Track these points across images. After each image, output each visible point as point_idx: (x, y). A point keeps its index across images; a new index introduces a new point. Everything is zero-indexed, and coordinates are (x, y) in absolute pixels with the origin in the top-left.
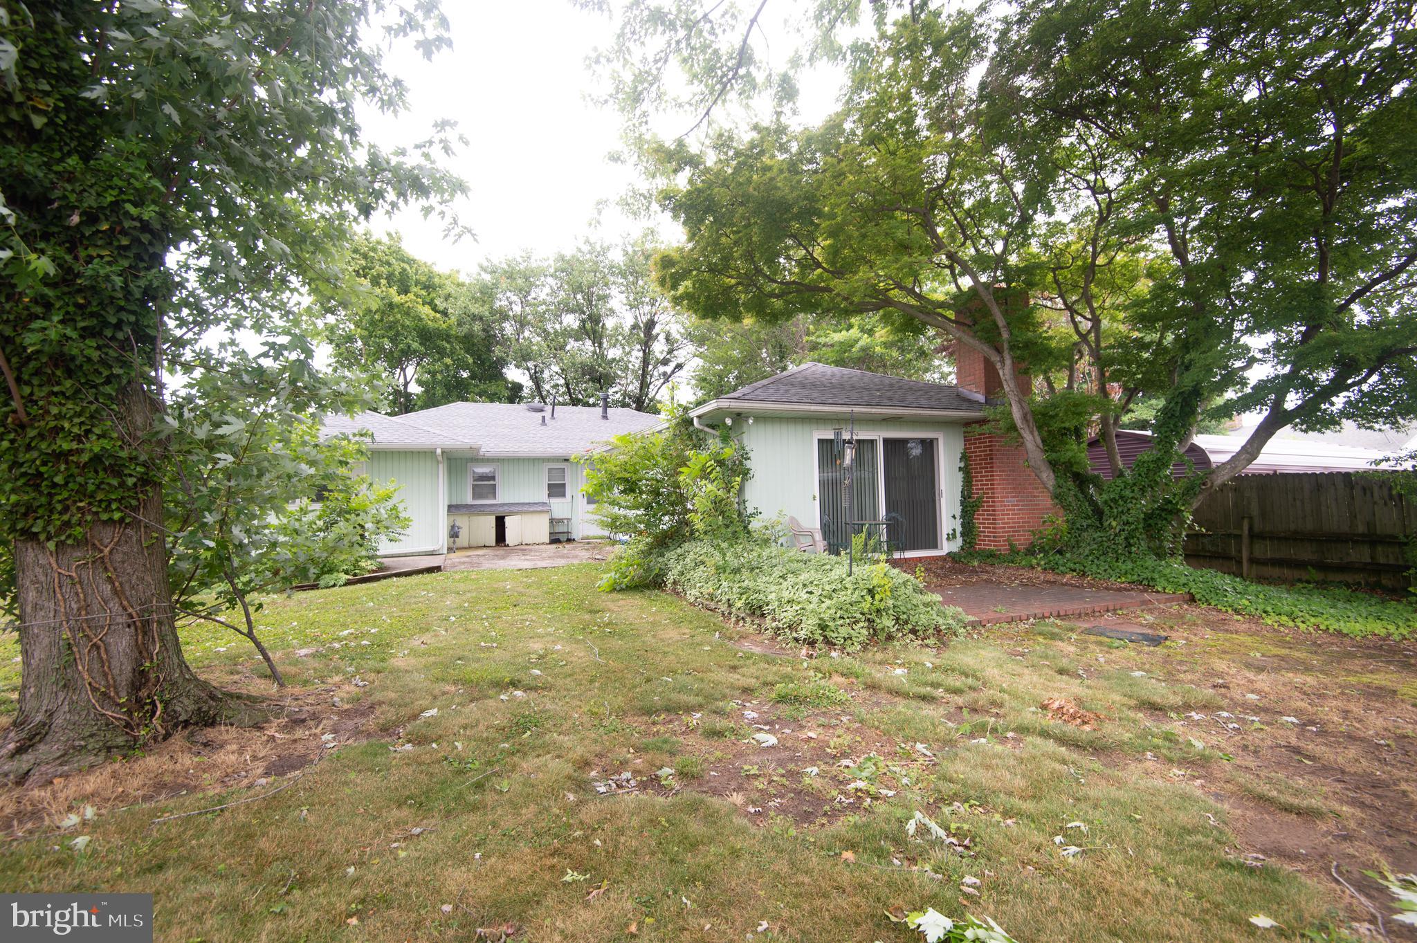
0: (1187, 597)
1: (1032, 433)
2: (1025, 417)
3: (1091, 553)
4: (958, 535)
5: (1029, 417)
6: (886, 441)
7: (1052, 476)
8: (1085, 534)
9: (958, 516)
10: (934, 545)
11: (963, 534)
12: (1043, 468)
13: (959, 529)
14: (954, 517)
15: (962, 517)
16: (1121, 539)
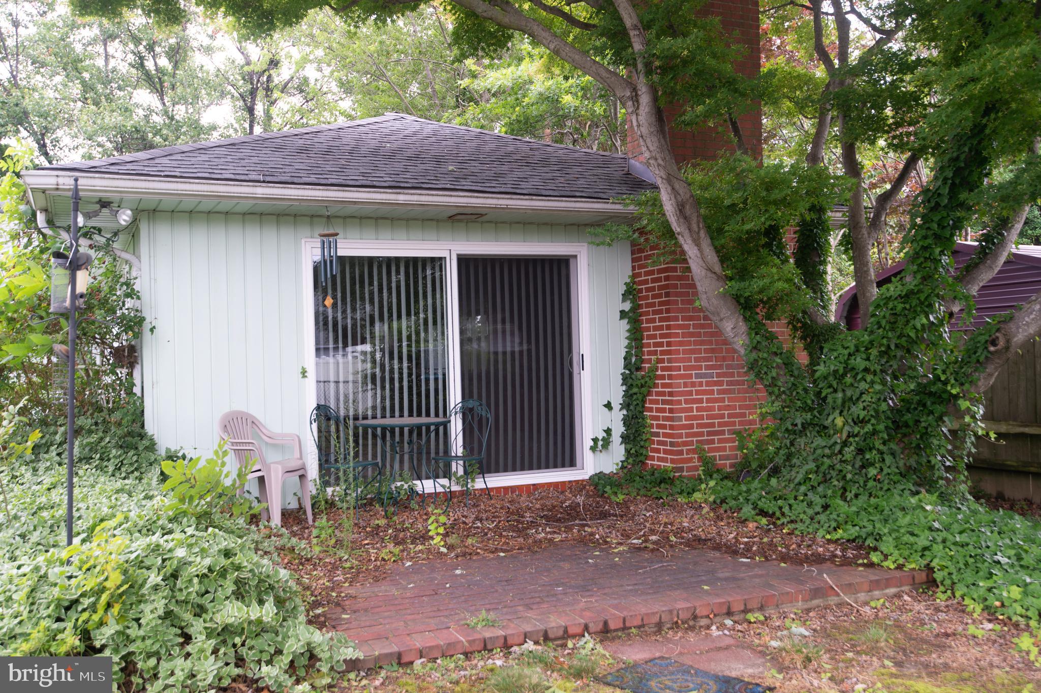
0: (923, 576)
1: (697, 243)
2: (681, 208)
3: (807, 479)
4: (616, 438)
5: (688, 210)
6: (464, 262)
7: (742, 327)
8: (801, 441)
9: (616, 405)
10: (569, 460)
11: (625, 438)
12: (724, 312)
13: (618, 429)
14: (608, 406)
15: (626, 405)
16: (849, 451)
